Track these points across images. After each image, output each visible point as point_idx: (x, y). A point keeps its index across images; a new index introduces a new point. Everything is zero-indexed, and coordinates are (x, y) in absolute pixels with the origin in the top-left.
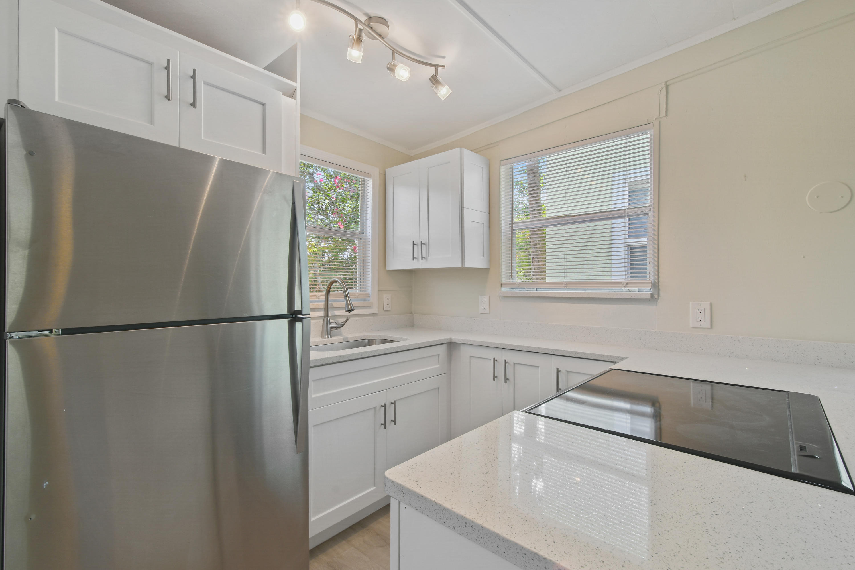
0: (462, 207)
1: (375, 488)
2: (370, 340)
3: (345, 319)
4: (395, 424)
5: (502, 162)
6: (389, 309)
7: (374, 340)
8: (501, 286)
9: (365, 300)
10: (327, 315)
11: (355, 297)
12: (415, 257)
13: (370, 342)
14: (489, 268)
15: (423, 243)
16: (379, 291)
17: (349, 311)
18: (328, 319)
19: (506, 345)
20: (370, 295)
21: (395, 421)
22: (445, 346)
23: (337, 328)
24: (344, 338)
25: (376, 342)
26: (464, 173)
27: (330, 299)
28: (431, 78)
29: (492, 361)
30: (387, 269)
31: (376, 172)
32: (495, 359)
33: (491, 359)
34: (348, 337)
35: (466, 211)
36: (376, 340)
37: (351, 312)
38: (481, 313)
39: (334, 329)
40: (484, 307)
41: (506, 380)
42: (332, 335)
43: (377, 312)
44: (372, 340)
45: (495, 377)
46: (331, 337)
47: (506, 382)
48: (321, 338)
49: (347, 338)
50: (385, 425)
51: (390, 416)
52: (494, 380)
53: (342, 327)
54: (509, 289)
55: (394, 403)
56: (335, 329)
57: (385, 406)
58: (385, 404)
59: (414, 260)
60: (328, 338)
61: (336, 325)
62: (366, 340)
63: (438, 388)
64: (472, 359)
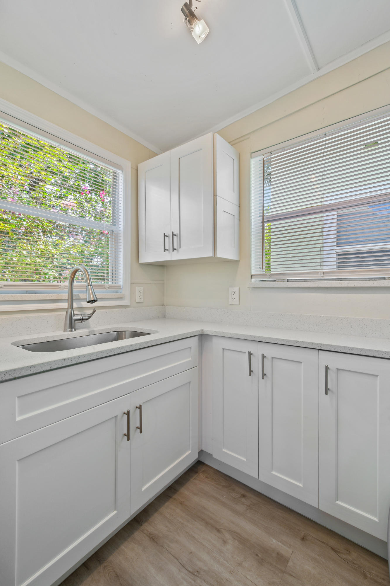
0: (215, 195)
1: (115, 512)
2: (120, 332)
3: (92, 311)
4: (141, 432)
5: (252, 154)
6: (142, 301)
7: (124, 332)
8: (251, 278)
9: (117, 292)
10: (71, 307)
11: (106, 289)
12: (166, 249)
13: (119, 336)
14: (239, 260)
15: (174, 234)
16: (131, 283)
17: (91, 302)
18: (71, 311)
19: (263, 337)
20: (122, 287)
21: (140, 428)
22: (197, 338)
23: (82, 320)
24: (90, 331)
25: (125, 334)
26: (217, 159)
27: (74, 290)
28: (184, 7)
29: (247, 355)
30: (139, 262)
31: (128, 165)
32: (251, 353)
33: (245, 353)
34: (95, 329)
35: (218, 199)
36: (125, 332)
37: (94, 303)
38: (231, 305)
39: (78, 321)
40: (234, 299)
41: (264, 375)
42: (76, 327)
43: (129, 303)
44: (121, 332)
45: (250, 372)
46: (75, 330)
47: (263, 378)
48: (64, 331)
49: (94, 331)
50: (128, 436)
51: (135, 422)
52: (250, 375)
53: (88, 319)
54: (258, 281)
55: (140, 408)
56: (81, 321)
57: (128, 413)
58: (128, 412)
59: (165, 252)
60: (72, 331)
61: (81, 318)
62: (116, 332)
63: (190, 382)
64: (225, 350)
